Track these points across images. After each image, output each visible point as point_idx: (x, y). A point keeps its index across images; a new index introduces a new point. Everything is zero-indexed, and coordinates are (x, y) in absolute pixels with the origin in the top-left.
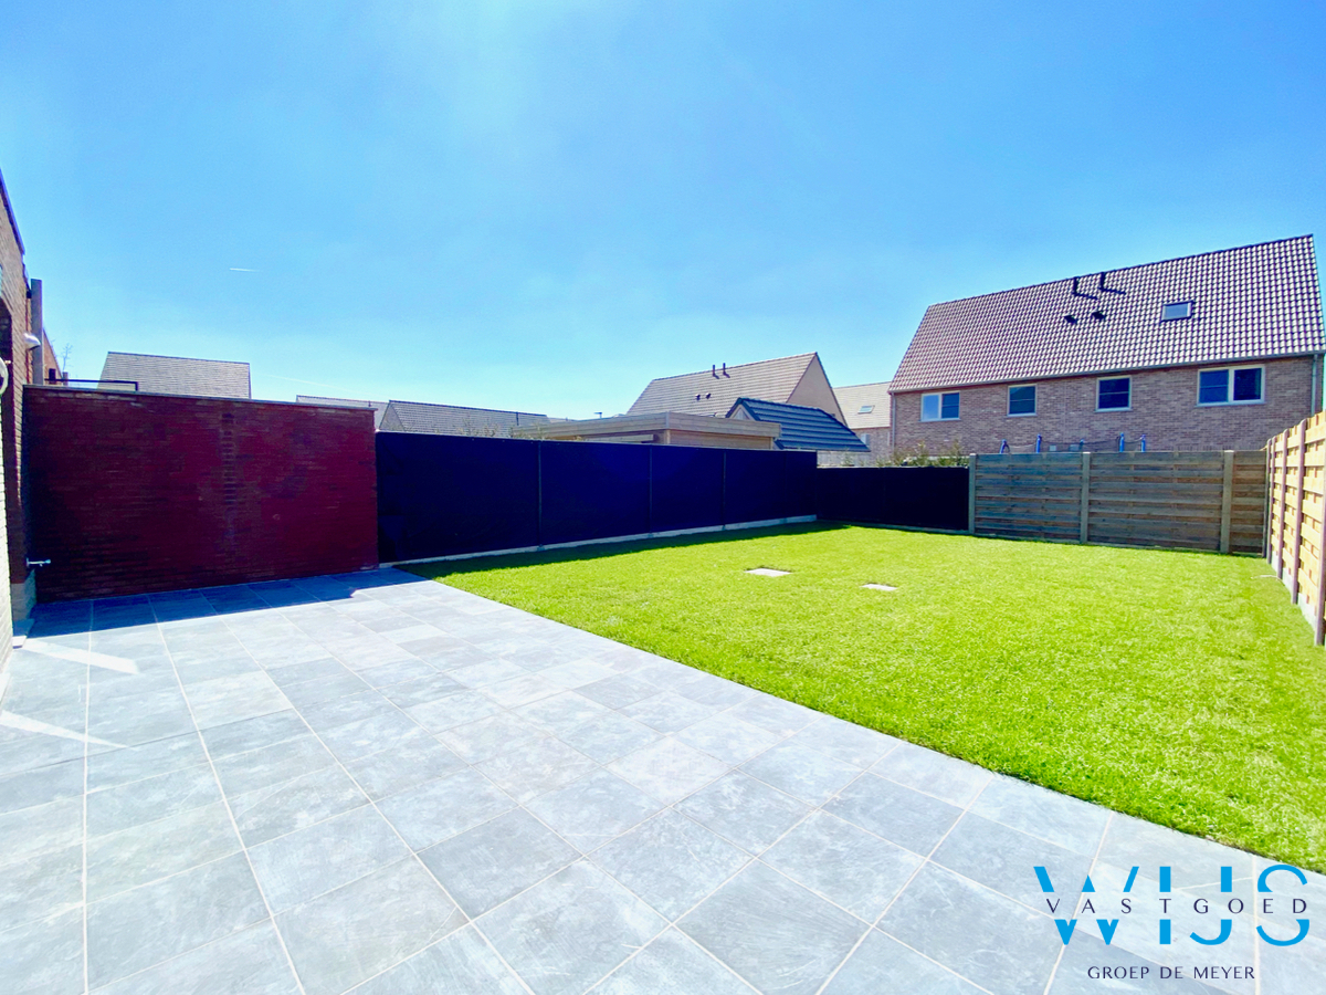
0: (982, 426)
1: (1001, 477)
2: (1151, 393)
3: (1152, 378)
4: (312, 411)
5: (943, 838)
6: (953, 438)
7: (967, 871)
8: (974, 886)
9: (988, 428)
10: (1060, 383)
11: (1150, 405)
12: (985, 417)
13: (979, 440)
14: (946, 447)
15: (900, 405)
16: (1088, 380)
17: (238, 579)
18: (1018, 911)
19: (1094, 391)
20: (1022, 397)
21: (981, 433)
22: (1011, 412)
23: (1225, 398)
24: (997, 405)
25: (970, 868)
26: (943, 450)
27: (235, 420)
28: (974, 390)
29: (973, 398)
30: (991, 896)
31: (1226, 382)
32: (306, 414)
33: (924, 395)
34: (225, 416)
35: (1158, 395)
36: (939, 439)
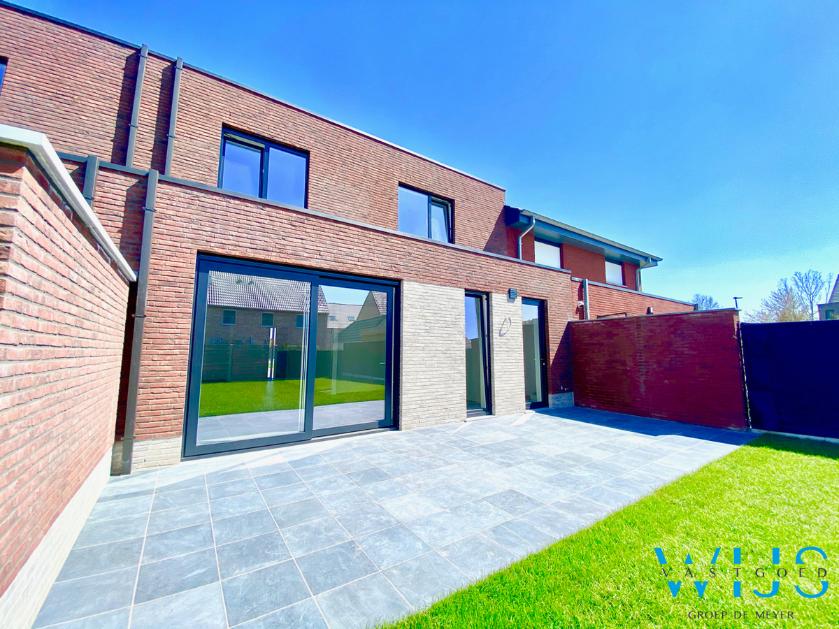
4: (685, 316)
5: (301, 572)
7: (275, 568)
8: (267, 565)
17: (646, 414)
18: (244, 570)
25: (276, 569)
27: (642, 327)
30: (257, 567)
32: (681, 319)
34: (637, 325)
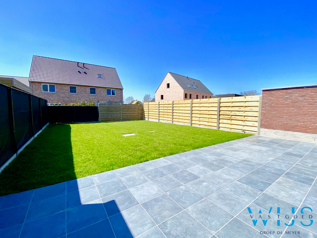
0: (63, 95)
1: (105, 109)
2: (100, 92)
3: (100, 89)
6: (54, 98)
9: (65, 96)
10: (82, 87)
11: (100, 94)
12: (64, 93)
13: (62, 99)
14: (52, 100)
15: (33, 86)
16: (88, 87)
19: (89, 90)
20: (73, 89)
21: (63, 97)
22: (70, 92)
23: (111, 95)
24: (66, 90)
26: (51, 101)
28: (60, 85)
29: (59, 87)
31: (111, 92)
33: (42, 84)
35: (101, 92)
36: (49, 98)
